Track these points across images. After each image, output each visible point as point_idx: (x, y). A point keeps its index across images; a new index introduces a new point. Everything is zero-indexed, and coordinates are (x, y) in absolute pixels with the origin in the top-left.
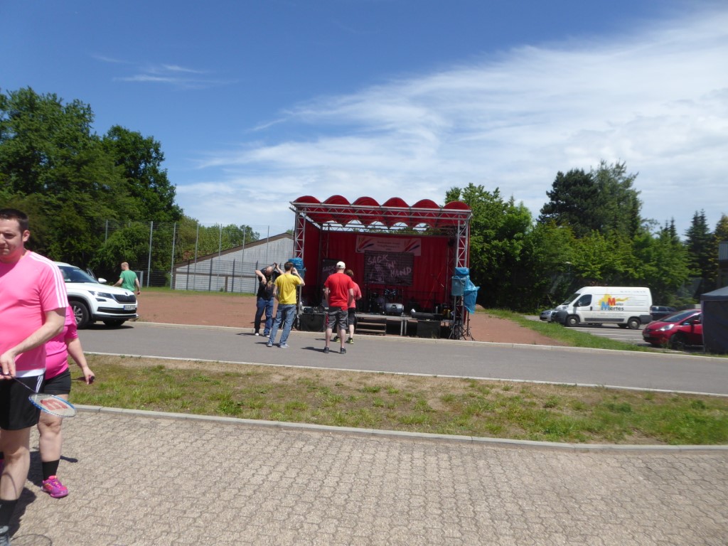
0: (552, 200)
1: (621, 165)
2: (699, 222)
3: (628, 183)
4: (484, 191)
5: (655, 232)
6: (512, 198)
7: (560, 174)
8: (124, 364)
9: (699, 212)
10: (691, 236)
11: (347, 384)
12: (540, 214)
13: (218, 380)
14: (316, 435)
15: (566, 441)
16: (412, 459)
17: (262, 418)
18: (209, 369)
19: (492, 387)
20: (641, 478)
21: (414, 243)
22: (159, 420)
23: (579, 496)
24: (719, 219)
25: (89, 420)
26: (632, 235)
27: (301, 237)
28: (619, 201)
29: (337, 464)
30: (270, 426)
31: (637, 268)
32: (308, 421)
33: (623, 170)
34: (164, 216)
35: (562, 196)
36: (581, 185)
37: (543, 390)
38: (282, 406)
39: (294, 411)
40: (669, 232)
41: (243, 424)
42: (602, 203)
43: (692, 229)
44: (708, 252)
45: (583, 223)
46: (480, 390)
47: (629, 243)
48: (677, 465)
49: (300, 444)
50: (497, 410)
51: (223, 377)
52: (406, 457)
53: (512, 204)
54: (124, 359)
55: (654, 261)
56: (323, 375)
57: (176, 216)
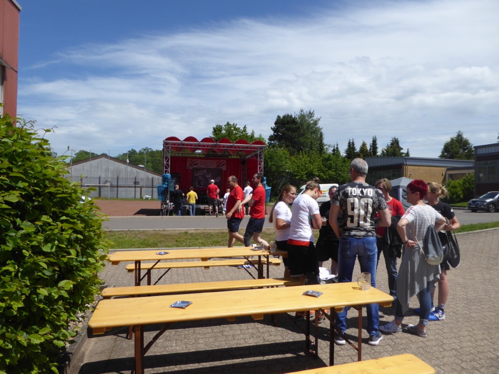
0: (275, 132)
1: (312, 112)
2: (351, 146)
3: (316, 123)
4: (237, 127)
6: (253, 131)
7: (279, 117)
9: (351, 140)
10: (347, 154)
12: (269, 141)
27: (168, 161)
31: (325, 173)
33: (313, 115)
35: (280, 131)
42: (303, 135)
43: (348, 149)
53: (253, 135)
55: (334, 168)
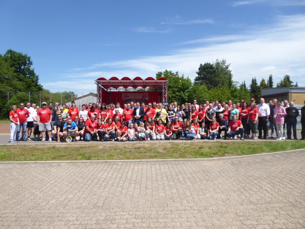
0: (199, 75)
1: (224, 60)
2: (254, 82)
3: (227, 67)
4: (172, 73)
5: (238, 86)
6: (183, 75)
7: (201, 65)
8: (38, 147)
9: (254, 78)
10: (251, 87)
11: (128, 147)
12: (194, 81)
13: (79, 149)
14: (120, 163)
15: (206, 158)
16: (155, 167)
17: (99, 160)
18: (73, 146)
19: (180, 144)
20: (230, 166)
21: (146, 95)
22: (60, 164)
23: (210, 172)
24: (261, 80)
25: (33, 166)
26: (230, 88)
27: (100, 95)
28: (224, 74)
29: (130, 170)
30: (103, 162)
32: (116, 159)
33: (225, 62)
34: (34, 89)
35: (202, 74)
36: (209, 69)
37: (198, 144)
38: (106, 155)
39: (111, 157)
40: (243, 86)
41: (93, 162)
43: (252, 84)
44: (258, 93)
45: (211, 84)
46: (176, 145)
47: (229, 91)
48: (242, 161)
49: (116, 166)
50: (182, 150)
51: (80, 148)
52: (153, 167)
53: (183, 77)
54: (37, 146)
56: (118, 145)
57: (40, 89)
